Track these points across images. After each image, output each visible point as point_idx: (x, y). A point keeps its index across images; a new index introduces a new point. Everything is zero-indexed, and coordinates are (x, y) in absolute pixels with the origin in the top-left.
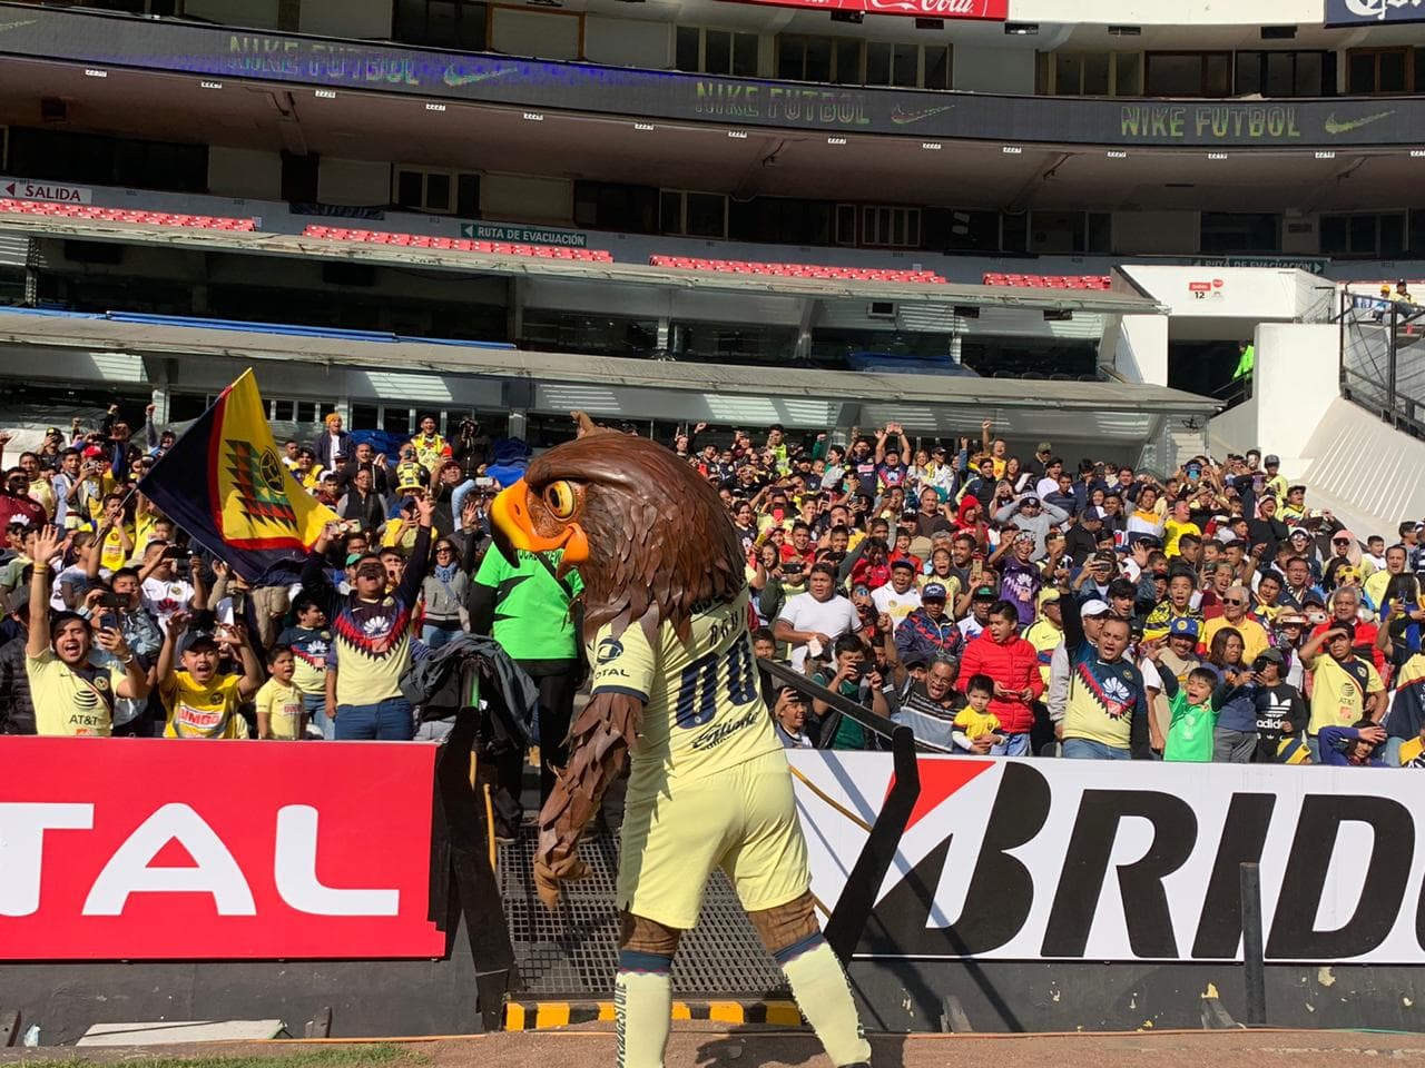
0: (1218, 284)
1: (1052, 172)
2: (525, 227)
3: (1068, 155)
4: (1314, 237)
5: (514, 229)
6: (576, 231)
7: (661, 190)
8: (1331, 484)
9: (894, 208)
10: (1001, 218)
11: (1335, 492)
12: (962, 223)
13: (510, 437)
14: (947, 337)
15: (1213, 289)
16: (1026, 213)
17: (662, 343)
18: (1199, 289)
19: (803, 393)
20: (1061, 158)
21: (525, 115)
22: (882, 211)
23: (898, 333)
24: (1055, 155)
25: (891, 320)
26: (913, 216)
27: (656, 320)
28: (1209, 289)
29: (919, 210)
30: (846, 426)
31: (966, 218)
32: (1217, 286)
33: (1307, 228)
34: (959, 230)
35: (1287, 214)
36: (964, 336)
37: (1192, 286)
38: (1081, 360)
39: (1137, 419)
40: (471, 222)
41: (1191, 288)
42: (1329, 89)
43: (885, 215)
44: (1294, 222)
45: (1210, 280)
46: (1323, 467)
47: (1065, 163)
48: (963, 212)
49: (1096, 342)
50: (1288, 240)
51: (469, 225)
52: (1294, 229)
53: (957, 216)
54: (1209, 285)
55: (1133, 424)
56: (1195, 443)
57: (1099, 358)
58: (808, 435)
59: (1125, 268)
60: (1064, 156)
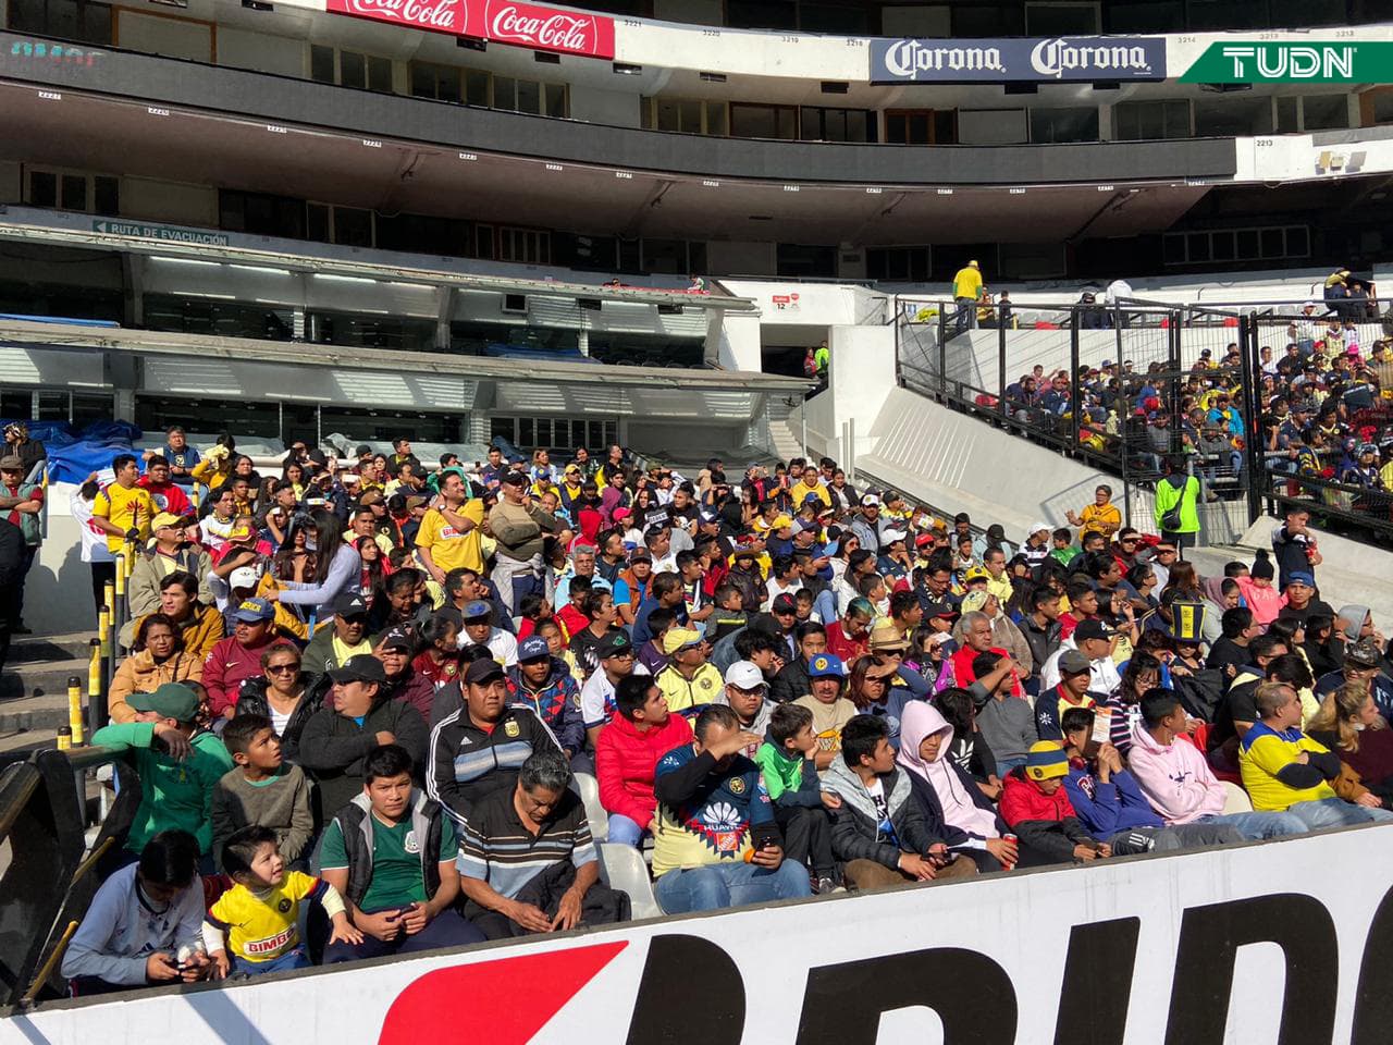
0: (796, 297)
1: (658, 200)
2: (162, 226)
3: (672, 182)
4: (862, 266)
5: (151, 228)
6: (218, 232)
7: (308, 202)
8: (897, 455)
9: (528, 231)
10: (618, 245)
11: (900, 463)
12: (584, 246)
13: (116, 419)
14: (577, 333)
15: (792, 301)
16: (638, 240)
17: (299, 331)
18: (781, 302)
19: (431, 370)
20: (665, 187)
21: (150, 109)
22: (516, 232)
23: (529, 327)
24: (660, 182)
25: (524, 316)
26: (543, 238)
27: (291, 309)
28: (788, 301)
29: (549, 233)
30: (483, 408)
31: (588, 242)
32: (795, 299)
33: (856, 259)
34: (583, 252)
35: (842, 247)
36: (590, 333)
37: (775, 299)
38: (690, 353)
39: (740, 400)
40: (107, 219)
41: (774, 301)
42: (872, 137)
43: (519, 236)
44: (847, 253)
45: (789, 294)
46: (888, 445)
47: (669, 190)
48: (587, 237)
49: (702, 339)
50: (842, 266)
51: (101, 222)
52: (847, 259)
53: (582, 240)
54: (788, 297)
55: (736, 404)
56: (781, 429)
57: (706, 353)
58: (447, 418)
59: (723, 283)
60: (667, 184)
